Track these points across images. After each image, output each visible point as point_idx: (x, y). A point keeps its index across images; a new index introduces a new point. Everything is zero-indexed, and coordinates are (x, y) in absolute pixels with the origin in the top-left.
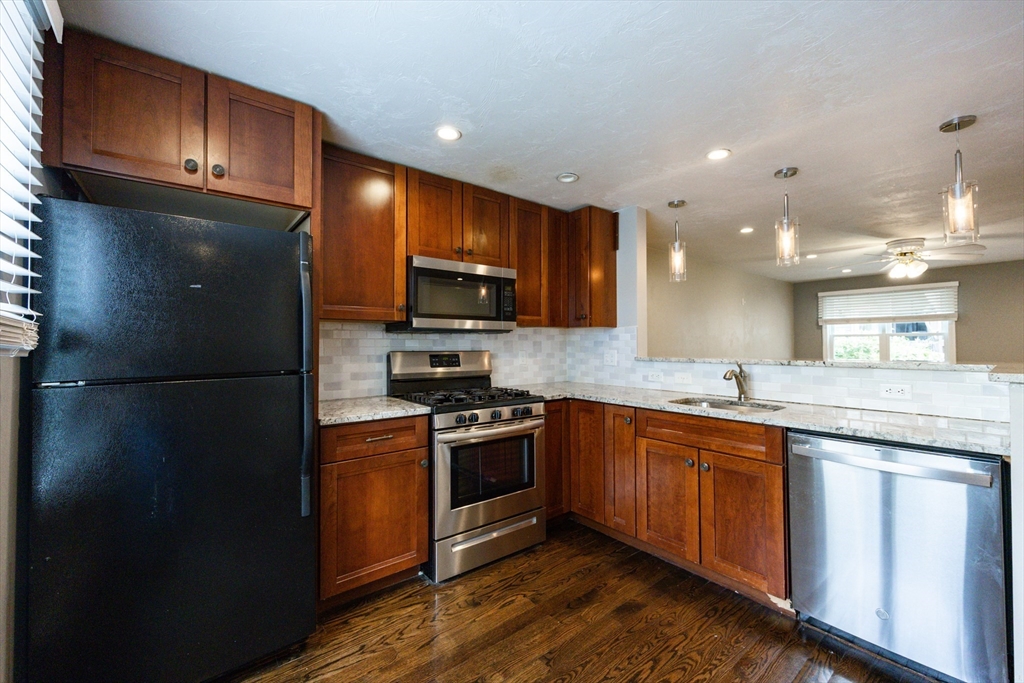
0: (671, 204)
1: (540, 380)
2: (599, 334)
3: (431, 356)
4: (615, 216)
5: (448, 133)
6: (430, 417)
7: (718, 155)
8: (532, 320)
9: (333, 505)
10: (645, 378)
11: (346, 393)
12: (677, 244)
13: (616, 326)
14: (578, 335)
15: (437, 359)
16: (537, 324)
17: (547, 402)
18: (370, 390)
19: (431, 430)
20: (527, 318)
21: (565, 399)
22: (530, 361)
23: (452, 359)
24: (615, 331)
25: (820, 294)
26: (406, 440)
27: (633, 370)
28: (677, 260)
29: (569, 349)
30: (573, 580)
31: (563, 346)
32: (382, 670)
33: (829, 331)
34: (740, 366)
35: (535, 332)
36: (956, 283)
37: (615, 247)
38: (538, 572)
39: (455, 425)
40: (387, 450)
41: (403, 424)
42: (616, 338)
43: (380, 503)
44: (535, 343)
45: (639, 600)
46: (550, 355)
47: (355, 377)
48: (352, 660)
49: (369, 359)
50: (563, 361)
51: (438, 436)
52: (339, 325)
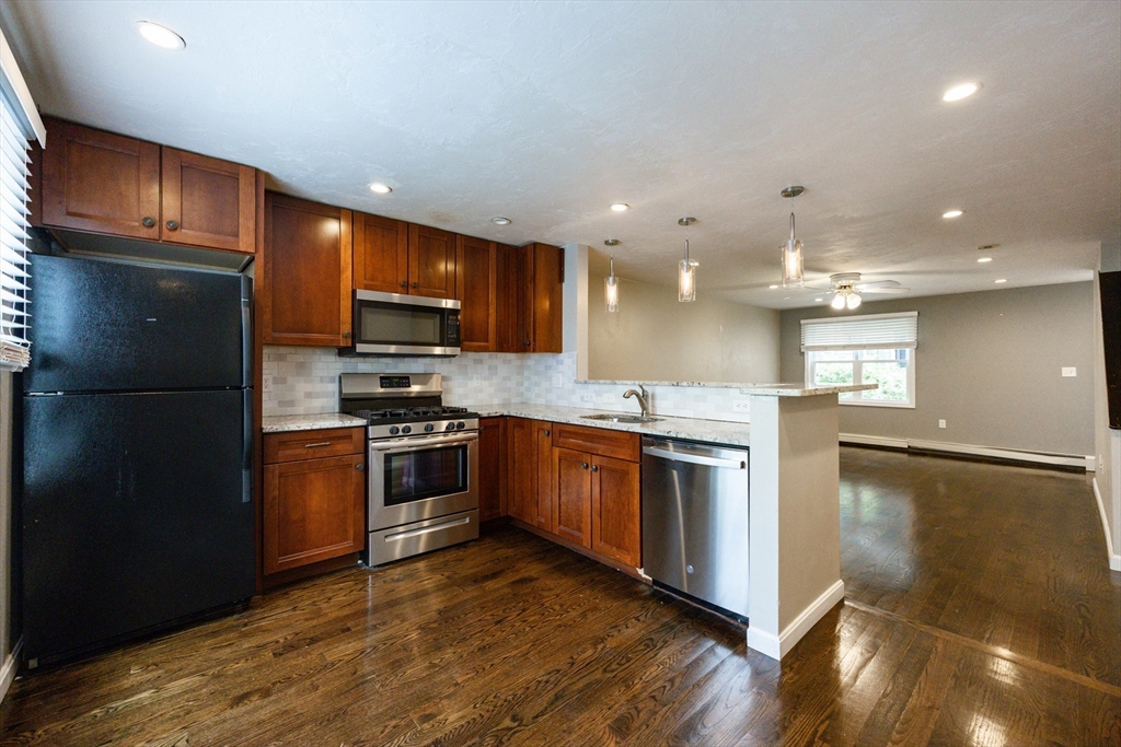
0: (607, 243)
1: (496, 401)
2: (548, 359)
3: (381, 378)
4: (561, 252)
5: (379, 188)
6: (366, 427)
7: (619, 208)
8: (480, 346)
9: (274, 499)
10: (582, 398)
11: (300, 410)
12: (611, 279)
13: (560, 351)
14: (533, 360)
15: (386, 380)
16: (485, 349)
17: (481, 418)
18: (323, 407)
19: (367, 439)
20: (474, 344)
21: (502, 416)
22: (486, 383)
23: (404, 380)
24: (561, 356)
25: (802, 322)
26: (341, 447)
27: (573, 392)
28: (612, 292)
29: (526, 373)
30: (488, 564)
31: (520, 370)
32: (306, 620)
33: (811, 357)
34: (641, 387)
35: (490, 357)
36: (916, 313)
37: (561, 279)
38: (461, 560)
39: (390, 435)
40: (325, 454)
41: (340, 433)
42: (561, 363)
43: (318, 498)
44: (490, 368)
45: (535, 576)
46: (507, 378)
47: (309, 395)
48: (284, 615)
49: (322, 380)
50: (520, 384)
51: (372, 445)
52: (292, 350)
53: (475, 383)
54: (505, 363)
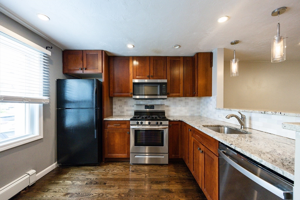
0: (232, 43)
3: (145, 106)
4: (211, 54)
8: (176, 95)
10: (218, 116)
12: (234, 60)
13: (211, 96)
14: (203, 99)
15: (147, 107)
16: (179, 96)
17: (170, 121)
20: (174, 94)
23: (152, 107)
24: (212, 98)
26: (123, 126)
27: (215, 113)
28: (234, 67)
30: (163, 176)
34: (240, 113)
35: (185, 99)
38: (156, 171)
39: (136, 124)
40: (119, 128)
41: (123, 122)
42: (211, 100)
44: (185, 103)
46: (192, 107)
49: (131, 106)
50: (198, 109)
51: (131, 127)
52: (123, 98)
53: (179, 108)
54: (192, 101)
